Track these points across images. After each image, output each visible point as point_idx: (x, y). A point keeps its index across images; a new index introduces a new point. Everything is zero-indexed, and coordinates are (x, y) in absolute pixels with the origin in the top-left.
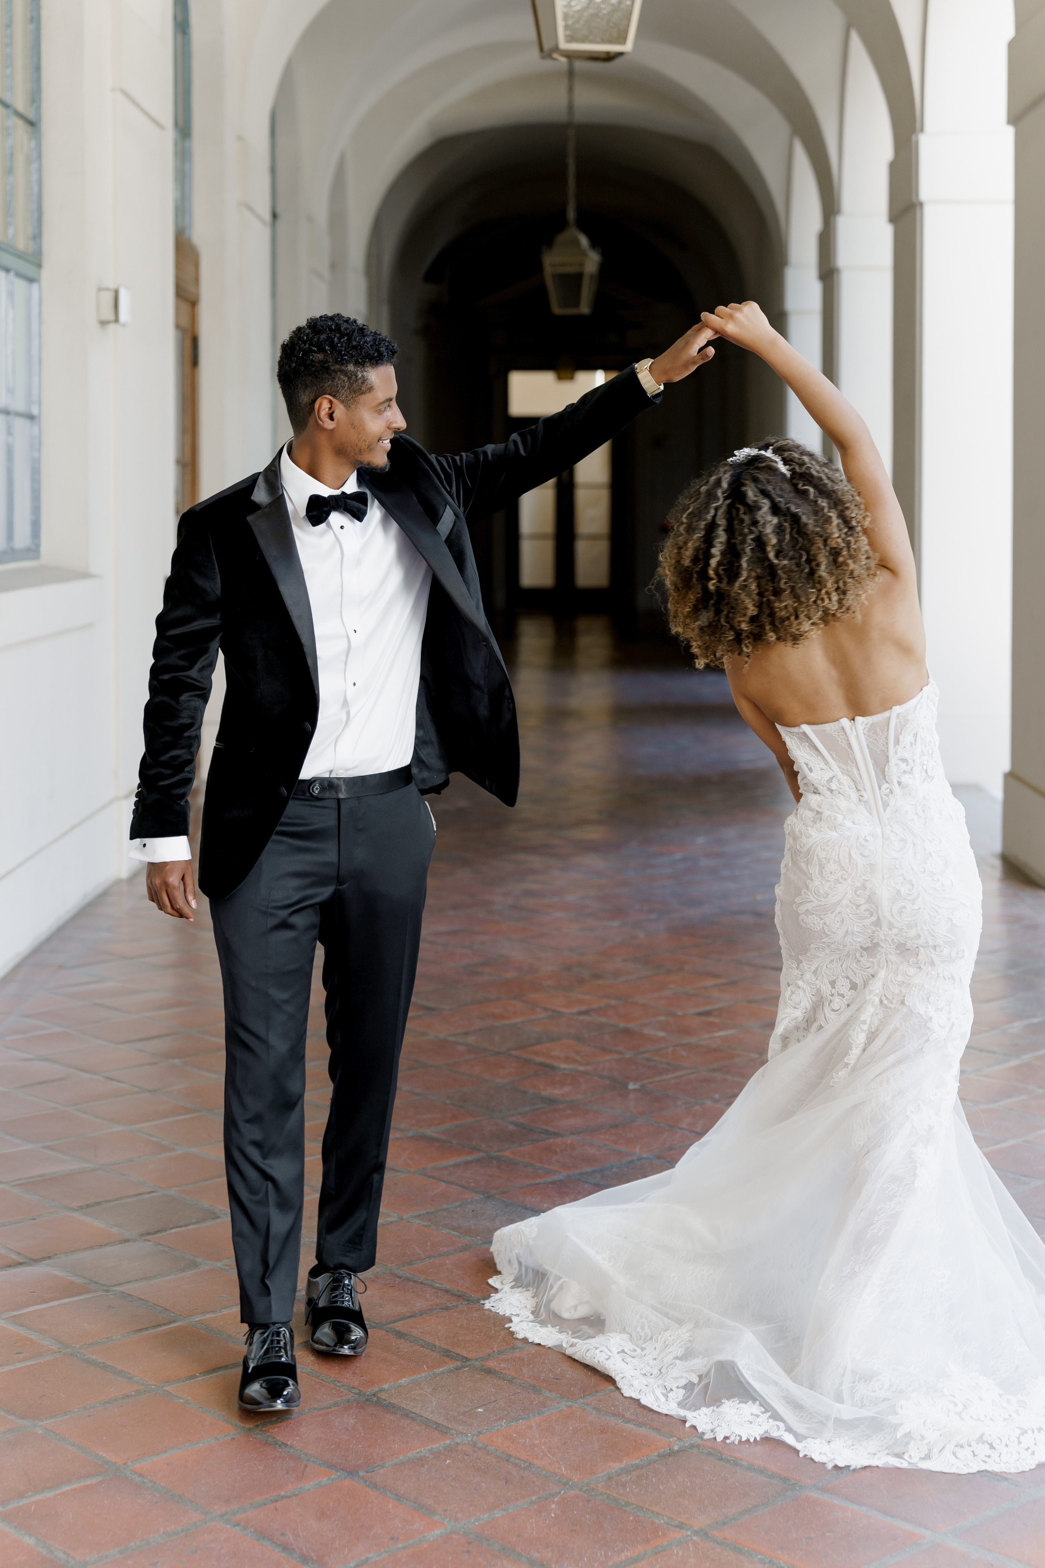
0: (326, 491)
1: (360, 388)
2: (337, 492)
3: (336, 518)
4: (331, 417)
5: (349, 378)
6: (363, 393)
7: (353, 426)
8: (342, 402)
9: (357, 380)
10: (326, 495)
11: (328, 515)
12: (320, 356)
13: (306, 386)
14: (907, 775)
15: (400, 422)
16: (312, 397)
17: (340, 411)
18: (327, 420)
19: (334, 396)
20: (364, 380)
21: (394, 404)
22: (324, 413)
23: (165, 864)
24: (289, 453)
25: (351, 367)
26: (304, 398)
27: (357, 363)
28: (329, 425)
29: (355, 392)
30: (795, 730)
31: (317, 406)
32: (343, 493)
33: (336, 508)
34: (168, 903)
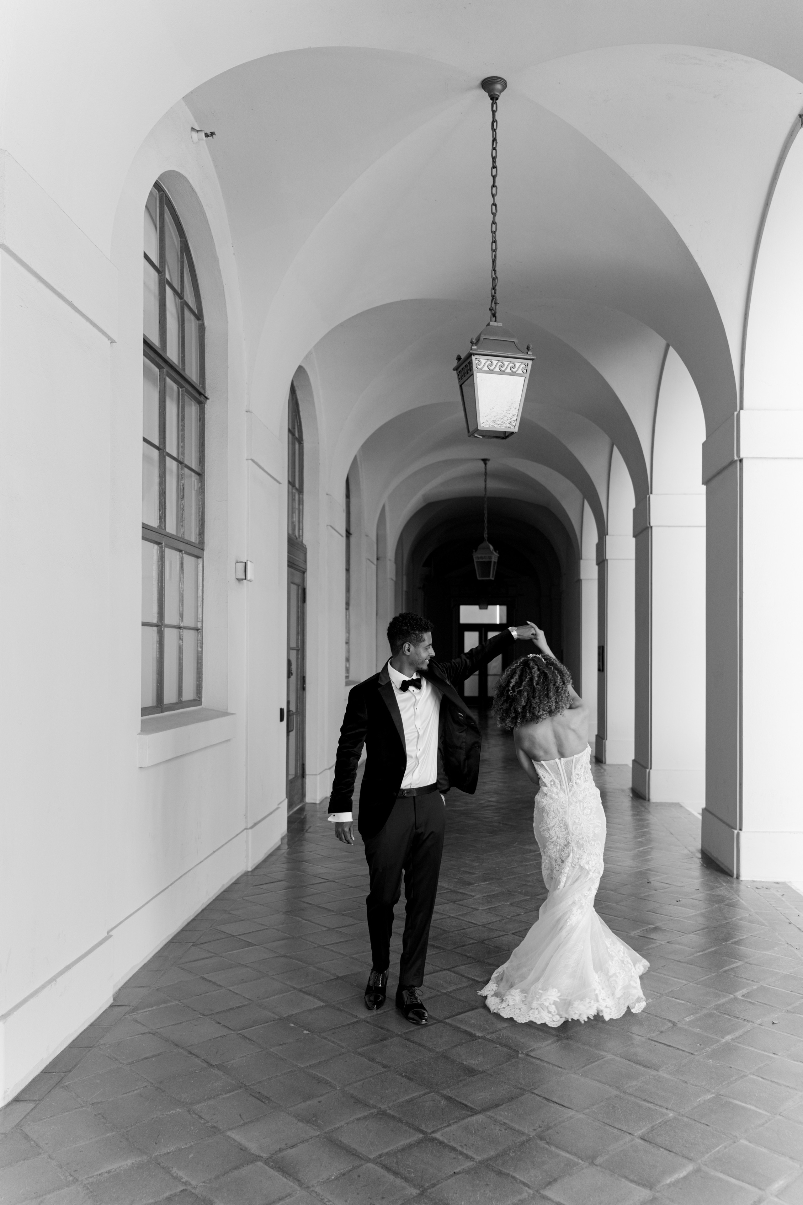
0: (407, 679)
1: (421, 640)
2: (410, 679)
3: (411, 688)
4: (409, 650)
5: (416, 636)
6: (421, 642)
7: (417, 654)
8: (413, 645)
9: (419, 637)
10: (407, 680)
11: (408, 687)
12: (405, 628)
13: (400, 639)
14: (578, 780)
15: (433, 654)
16: (402, 642)
17: (412, 648)
18: (407, 652)
19: (410, 643)
20: (422, 637)
21: (431, 647)
22: (406, 649)
23: (343, 823)
24: (391, 664)
25: (417, 632)
26: (399, 643)
27: (419, 631)
28: (408, 653)
29: (418, 641)
30: (539, 763)
31: (404, 646)
32: (412, 679)
33: (411, 685)
34: (344, 838)
